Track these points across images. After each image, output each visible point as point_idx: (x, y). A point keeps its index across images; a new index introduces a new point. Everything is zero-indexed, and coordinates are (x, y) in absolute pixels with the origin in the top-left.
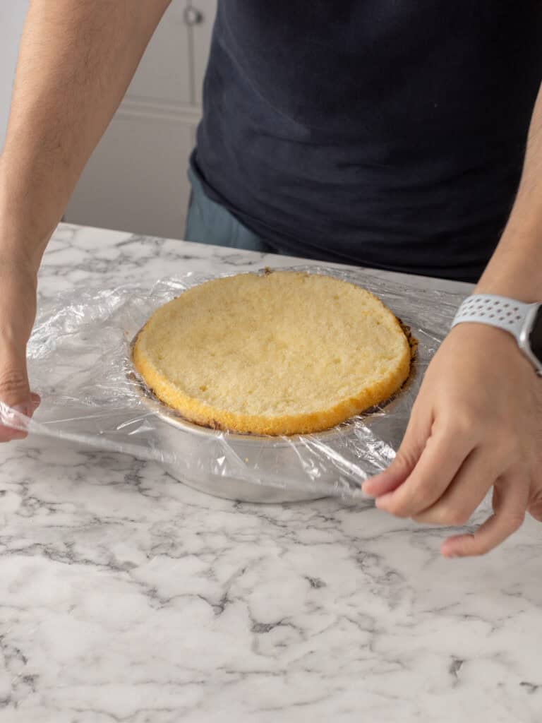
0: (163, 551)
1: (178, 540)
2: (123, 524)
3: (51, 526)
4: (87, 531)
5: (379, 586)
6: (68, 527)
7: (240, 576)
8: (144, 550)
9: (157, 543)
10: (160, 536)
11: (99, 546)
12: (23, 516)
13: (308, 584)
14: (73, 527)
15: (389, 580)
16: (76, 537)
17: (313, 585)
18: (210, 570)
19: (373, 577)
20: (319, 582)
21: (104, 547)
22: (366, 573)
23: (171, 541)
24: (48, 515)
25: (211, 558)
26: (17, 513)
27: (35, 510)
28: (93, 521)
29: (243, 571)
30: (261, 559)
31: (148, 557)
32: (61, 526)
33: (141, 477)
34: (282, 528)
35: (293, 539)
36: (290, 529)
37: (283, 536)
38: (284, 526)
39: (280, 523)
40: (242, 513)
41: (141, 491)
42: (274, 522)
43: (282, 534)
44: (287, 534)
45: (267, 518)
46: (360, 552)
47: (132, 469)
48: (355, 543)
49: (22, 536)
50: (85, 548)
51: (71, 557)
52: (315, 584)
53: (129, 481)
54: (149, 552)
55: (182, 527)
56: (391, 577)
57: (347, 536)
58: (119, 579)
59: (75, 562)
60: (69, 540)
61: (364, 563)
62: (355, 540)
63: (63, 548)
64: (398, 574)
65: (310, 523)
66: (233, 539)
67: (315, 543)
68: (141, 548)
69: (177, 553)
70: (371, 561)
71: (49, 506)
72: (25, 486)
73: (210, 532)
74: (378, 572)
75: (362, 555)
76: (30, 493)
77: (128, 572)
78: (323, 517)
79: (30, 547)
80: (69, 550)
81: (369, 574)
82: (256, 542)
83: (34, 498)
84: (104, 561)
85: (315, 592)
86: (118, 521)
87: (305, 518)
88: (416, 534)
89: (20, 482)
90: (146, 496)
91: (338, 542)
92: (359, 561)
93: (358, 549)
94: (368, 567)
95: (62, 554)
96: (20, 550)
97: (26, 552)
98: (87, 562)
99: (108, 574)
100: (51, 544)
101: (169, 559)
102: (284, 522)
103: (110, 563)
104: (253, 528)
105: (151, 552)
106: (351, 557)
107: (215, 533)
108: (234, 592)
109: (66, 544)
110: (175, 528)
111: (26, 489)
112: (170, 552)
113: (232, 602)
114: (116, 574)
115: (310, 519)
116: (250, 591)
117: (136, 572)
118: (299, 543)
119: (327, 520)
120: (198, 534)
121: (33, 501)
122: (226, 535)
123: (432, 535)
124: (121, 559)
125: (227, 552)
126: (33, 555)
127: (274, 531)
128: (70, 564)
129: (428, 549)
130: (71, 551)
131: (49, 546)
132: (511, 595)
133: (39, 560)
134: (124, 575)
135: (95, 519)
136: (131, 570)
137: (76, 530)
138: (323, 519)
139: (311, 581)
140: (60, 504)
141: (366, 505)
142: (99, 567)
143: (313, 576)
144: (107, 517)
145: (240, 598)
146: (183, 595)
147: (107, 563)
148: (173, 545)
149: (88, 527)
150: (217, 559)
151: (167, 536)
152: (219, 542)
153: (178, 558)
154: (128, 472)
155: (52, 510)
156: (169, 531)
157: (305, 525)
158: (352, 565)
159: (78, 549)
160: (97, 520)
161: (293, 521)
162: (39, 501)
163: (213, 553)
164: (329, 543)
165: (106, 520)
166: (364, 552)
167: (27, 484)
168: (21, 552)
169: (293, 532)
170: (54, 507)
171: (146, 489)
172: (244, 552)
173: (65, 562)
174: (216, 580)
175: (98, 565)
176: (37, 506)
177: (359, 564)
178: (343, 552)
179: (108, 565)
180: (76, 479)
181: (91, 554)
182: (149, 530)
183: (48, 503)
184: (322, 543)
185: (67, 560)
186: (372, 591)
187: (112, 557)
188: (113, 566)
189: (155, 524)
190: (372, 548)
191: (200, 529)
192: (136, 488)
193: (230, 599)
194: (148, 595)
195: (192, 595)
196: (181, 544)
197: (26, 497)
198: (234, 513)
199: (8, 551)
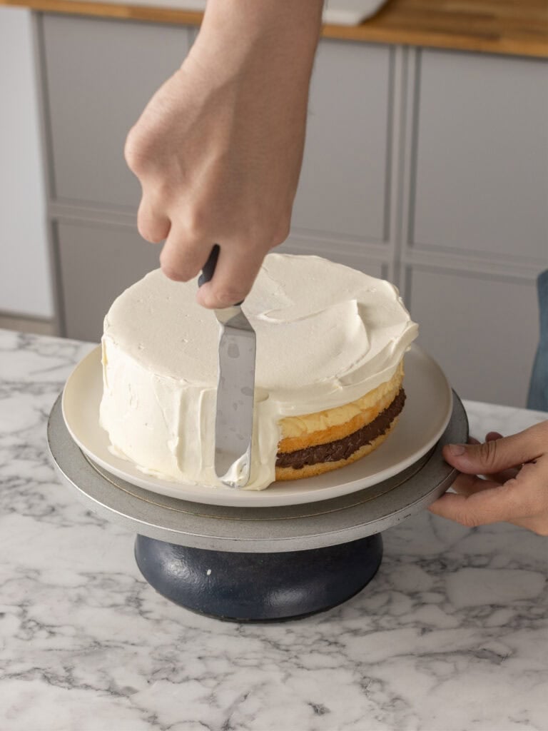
0: (164, 676)
1: (179, 665)
2: (123, 648)
3: (50, 650)
4: (86, 655)
5: (384, 713)
6: (68, 651)
7: (242, 701)
8: (145, 675)
9: (158, 667)
10: (161, 660)
11: (99, 671)
12: (22, 639)
13: (311, 710)
14: (73, 651)
15: (394, 706)
16: (76, 661)
17: (316, 711)
18: (212, 695)
19: (378, 704)
20: (322, 709)
21: (104, 672)
22: (370, 700)
23: (172, 666)
24: (47, 638)
25: (212, 683)
26: (16, 636)
27: (34, 632)
28: (94, 644)
29: (246, 697)
30: (264, 684)
31: (148, 682)
32: (60, 650)
33: (142, 600)
34: (285, 653)
35: (297, 664)
36: (294, 654)
37: (286, 661)
38: (287, 651)
39: (284, 647)
40: (244, 636)
41: (142, 613)
42: (276, 646)
43: (285, 658)
44: (290, 658)
45: (270, 642)
46: (365, 678)
47: (133, 591)
48: (359, 668)
49: (21, 660)
50: (84, 673)
51: (70, 682)
52: (319, 710)
53: (131, 603)
54: (149, 677)
55: (183, 651)
56: (395, 704)
57: (351, 661)
58: (118, 704)
59: (74, 687)
60: (69, 665)
61: (368, 689)
62: (359, 664)
63: (62, 673)
64: (402, 700)
65: (315, 647)
66: (235, 664)
67: (318, 668)
68: (142, 673)
69: (179, 678)
70: (375, 687)
71: (48, 628)
72: (24, 608)
73: (213, 657)
74: (383, 697)
75: (368, 680)
76: (29, 615)
77: (128, 697)
78: (327, 641)
79: (29, 672)
80: (68, 674)
81: (374, 701)
82: (259, 666)
83: (34, 621)
84: (104, 686)
85: (319, 719)
86: (119, 644)
87: (309, 642)
88: (421, 659)
89: (20, 604)
90: (147, 618)
91: (342, 666)
92: (364, 686)
93: (362, 673)
94: (373, 693)
95: (61, 679)
96: (19, 675)
97: (25, 677)
98: (87, 687)
99: (109, 700)
100: (49, 668)
101: (169, 683)
102: (287, 646)
103: (110, 688)
104: (255, 652)
105: (152, 676)
106: (355, 683)
107: (217, 657)
108: (236, 718)
109: (65, 668)
110: (177, 652)
111: (25, 611)
112: (171, 677)
113: (234, 729)
114: (116, 699)
115: (314, 643)
116: (252, 718)
117: (137, 698)
118: (303, 668)
119: (330, 644)
120: (200, 658)
121: (32, 624)
122: (229, 659)
123: (437, 660)
124: (121, 684)
125: (229, 677)
126: (32, 680)
127: (277, 655)
128: (69, 689)
129: (434, 674)
130: (71, 675)
131: (49, 670)
132: (518, 722)
133: (37, 685)
134: (123, 700)
135: (95, 642)
136: (132, 696)
137: (76, 654)
138: (327, 643)
139: (314, 707)
140: (59, 626)
141: (372, 629)
142: (99, 693)
143: (317, 702)
144: (108, 641)
145: (241, 725)
146: (185, 722)
147: (106, 688)
148: (174, 670)
149: (87, 651)
150: (219, 684)
151: (168, 660)
152: (221, 667)
153: (179, 683)
154: (129, 594)
155: (52, 633)
156: (170, 655)
157: (309, 649)
158: (356, 690)
159: (77, 673)
160: (97, 643)
161: (296, 645)
162: (38, 624)
163: (215, 678)
164: (333, 668)
165: (107, 644)
166: (369, 678)
167: (26, 606)
168: (18, 677)
169: (296, 657)
170: (54, 630)
171: (147, 612)
172: (246, 678)
173: (64, 687)
174: (218, 706)
175: (97, 690)
176: (36, 629)
177: (363, 690)
178: (346, 677)
179: (107, 690)
180: (76, 602)
181: (91, 679)
182: (150, 654)
183: (48, 626)
184: (325, 668)
185: (66, 685)
186: (376, 717)
187: (112, 682)
188: (113, 691)
189: (156, 648)
190: (378, 673)
191: (202, 654)
192: (137, 611)
193: (232, 725)
194: (149, 722)
195: (193, 722)
196: (182, 669)
197: (26, 620)
198: (236, 636)
199: (6, 675)
